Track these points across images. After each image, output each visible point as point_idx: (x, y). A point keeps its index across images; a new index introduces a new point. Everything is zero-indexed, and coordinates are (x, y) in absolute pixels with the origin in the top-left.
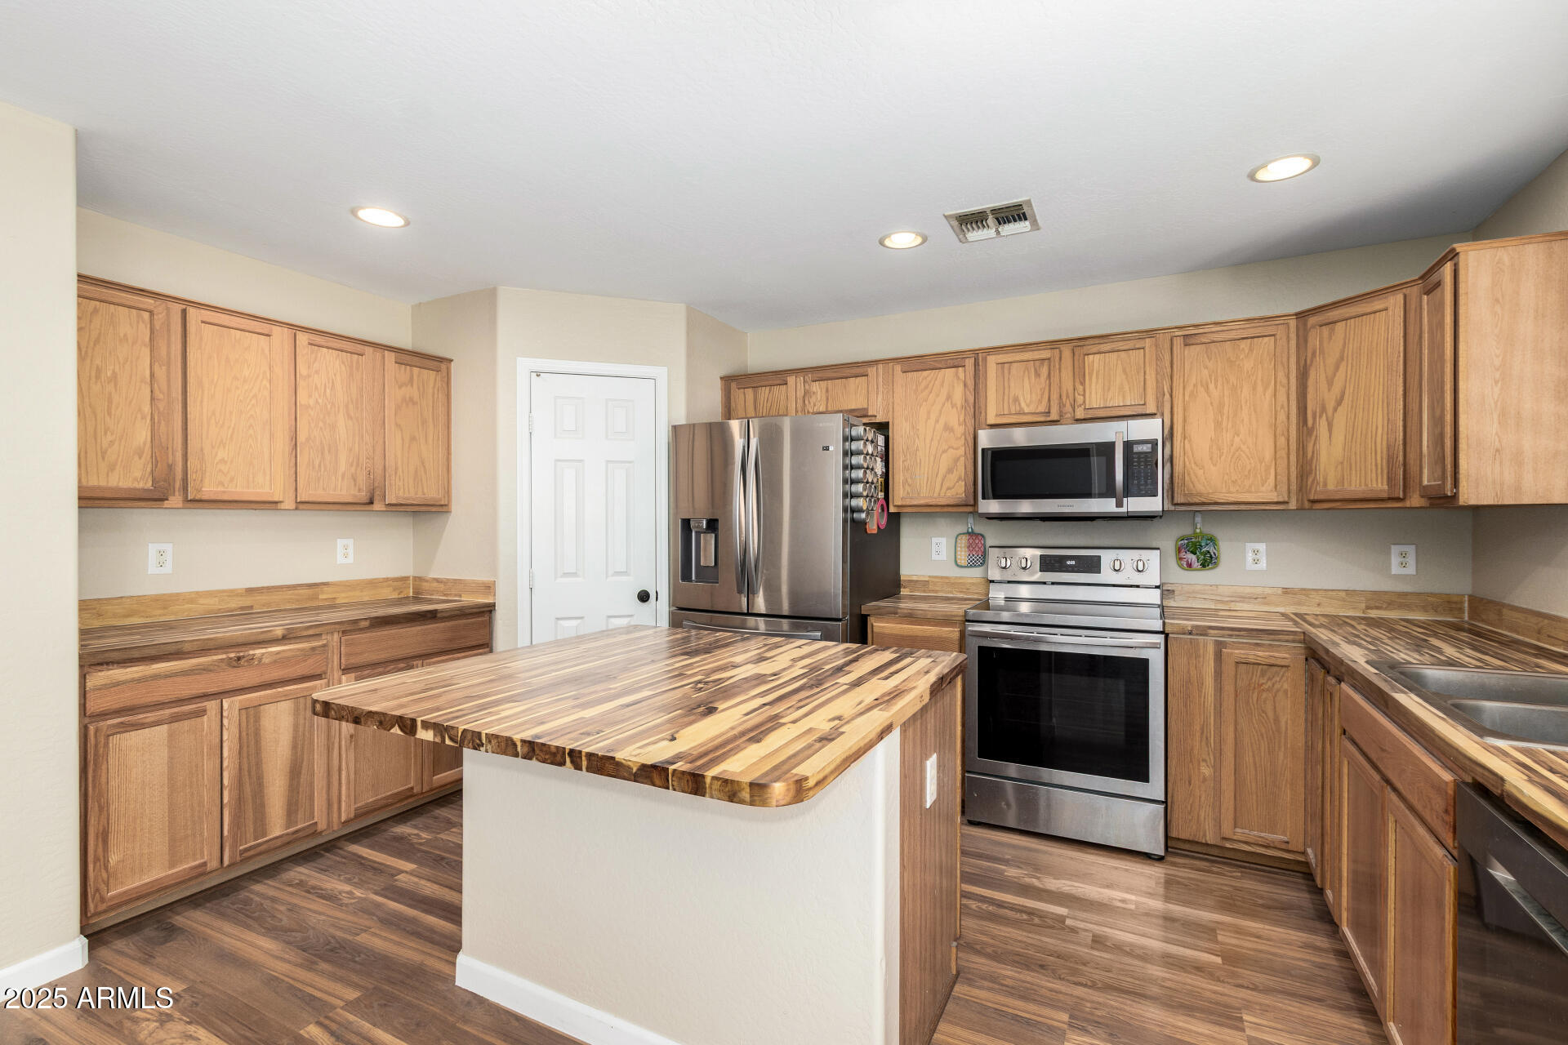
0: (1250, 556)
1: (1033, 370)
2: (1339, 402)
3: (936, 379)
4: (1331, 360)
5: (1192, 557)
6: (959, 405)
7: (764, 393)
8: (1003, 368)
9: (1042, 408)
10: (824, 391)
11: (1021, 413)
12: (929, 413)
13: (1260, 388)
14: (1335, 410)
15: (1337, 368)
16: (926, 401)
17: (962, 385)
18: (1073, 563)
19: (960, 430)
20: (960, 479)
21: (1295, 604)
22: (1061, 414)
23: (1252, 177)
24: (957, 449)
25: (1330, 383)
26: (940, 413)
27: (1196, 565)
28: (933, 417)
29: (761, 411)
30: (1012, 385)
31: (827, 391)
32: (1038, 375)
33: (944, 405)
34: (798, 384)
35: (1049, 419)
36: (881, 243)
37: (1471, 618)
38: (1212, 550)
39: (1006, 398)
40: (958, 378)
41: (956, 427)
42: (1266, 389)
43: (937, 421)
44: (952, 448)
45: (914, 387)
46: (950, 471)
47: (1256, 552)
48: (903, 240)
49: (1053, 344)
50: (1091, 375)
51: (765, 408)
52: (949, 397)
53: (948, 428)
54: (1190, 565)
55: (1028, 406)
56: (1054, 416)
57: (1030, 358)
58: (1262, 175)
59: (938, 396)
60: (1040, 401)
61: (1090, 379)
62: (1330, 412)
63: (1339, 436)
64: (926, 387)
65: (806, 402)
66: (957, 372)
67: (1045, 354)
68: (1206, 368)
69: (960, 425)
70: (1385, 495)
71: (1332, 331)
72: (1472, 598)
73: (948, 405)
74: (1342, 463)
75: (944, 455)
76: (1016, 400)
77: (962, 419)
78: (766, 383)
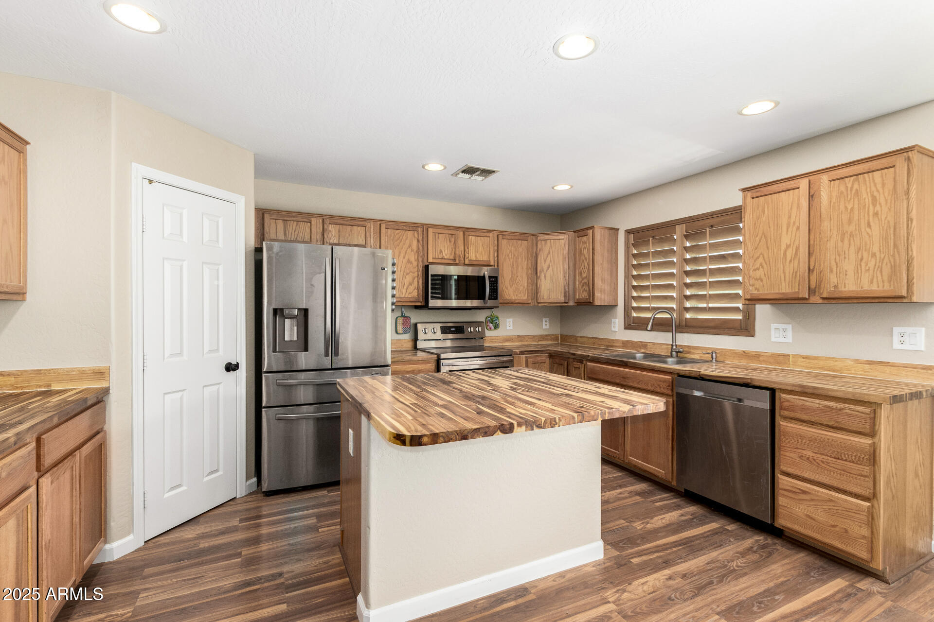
0: (508, 324)
1: (448, 238)
2: (548, 268)
3: (403, 235)
4: (546, 252)
5: (491, 325)
6: (415, 251)
7: (292, 226)
8: (435, 236)
9: (452, 257)
10: (337, 231)
11: (443, 258)
12: (400, 253)
13: (524, 260)
14: (547, 271)
15: (547, 257)
16: (398, 246)
17: (416, 240)
18: (454, 329)
19: (415, 263)
20: (415, 288)
21: (519, 341)
22: (459, 261)
23: (553, 188)
24: (414, 273)
25: (545, 261)
26: (406, 253)
27: (493, 328)
28: (402, 255)
29: (290, 237)
30: (439, 245)
31: (339, 231)
32: (450, 241)
33: (407, 249)
34: (318, 224)
35: (455, 263)
36: (423, 167)
37: (561, 342)
38: (497, 322)
39: (437, 250)
40: (415, 237)
41: (413, 261)
42: (525, 260)
43: (404, 258)
44: (411, 272)
45: (392, 238)
46: (410, 284)
47: (509, 322)
48: (434, 167)
49: (457, 228)
50: (471, 244)
51: (293, 235)
52: (410, 246)
53: (409, 262)
54: (490, 328)
55: (446, 255)
56: (457, 262)
57: (447, 233)
58: (555, 188)
59: (404, 244)
60: (451, 254)
61: (471, 246)
62: (545, 271)
63: (548, 281)
64: (398, 239)
65: (325, 236)
66: (414, 233)
67: (454, 232)
68: (509, 249)
69: (415, 261)
70: (564, 301)
71: (546, 243)
72: (561, 335)
73: (409, 250)
74: (549, 290)
75: (407, 276)
76: (441, 252)
77: (416, 257)
78: (295, 219)
